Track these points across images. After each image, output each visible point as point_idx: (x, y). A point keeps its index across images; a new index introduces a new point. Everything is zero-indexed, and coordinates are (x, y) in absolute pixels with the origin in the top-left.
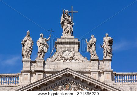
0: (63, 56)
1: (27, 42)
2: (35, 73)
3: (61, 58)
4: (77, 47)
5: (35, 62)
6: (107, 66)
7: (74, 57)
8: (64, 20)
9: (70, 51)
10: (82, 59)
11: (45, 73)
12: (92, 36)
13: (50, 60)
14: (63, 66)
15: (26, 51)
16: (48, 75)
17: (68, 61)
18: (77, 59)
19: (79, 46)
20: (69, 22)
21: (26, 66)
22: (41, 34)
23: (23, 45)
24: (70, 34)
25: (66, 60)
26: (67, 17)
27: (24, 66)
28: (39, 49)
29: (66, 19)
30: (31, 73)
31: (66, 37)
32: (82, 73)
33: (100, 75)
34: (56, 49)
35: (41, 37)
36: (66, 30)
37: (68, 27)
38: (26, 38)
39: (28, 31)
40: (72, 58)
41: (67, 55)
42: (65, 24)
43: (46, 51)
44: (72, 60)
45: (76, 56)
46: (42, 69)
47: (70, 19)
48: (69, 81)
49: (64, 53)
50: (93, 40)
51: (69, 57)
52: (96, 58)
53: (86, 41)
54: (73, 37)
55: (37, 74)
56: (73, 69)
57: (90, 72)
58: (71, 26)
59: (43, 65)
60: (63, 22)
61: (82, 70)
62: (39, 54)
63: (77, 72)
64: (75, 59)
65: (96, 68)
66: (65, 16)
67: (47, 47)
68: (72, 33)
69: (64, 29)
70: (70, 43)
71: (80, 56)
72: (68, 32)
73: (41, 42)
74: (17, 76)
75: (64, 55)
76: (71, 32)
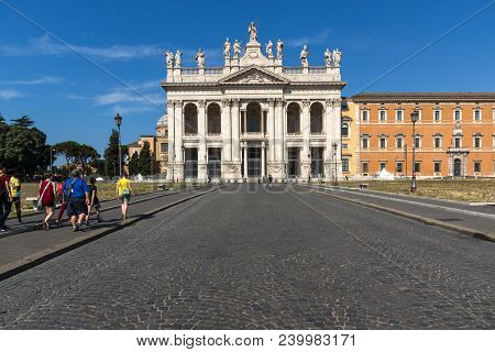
0: (250, 56)
2: (233, 67)
4: (259, 49)
5: (233, 60)
6: (279, 62)
8: (251, 30)
9: (255, 52)
10: (263, 58)
11: (239, 67)
12: (270, 41)
13: (242, 58)
14: (251, 62)
15: (227, 53)
16: (241, 69)
17: (254, 59)
18: (260, 58)
19: (261, 49)
20: (254, 31)
21: (227, 63)
22: (236, 41)
23: (225, 48)
24: (255, 40)
25: (252, 58)
26: (253, 28)
28: (235, 51)
30: (231, 68)
31: (253, 42)
32: (263, 67)
33: (274, 69)
34: (246, 50)
37: (254, 35)
38: (226, 43)
39: (228, 39)
40: (256, 57)
41: (253, 55)
42: (252, 33)
45: (259, 56)
46: (237, 65)
47: (255, 29)
48: (254, 73)
49: (251, 54)
50: (271, 44)
52: (272, 57)
53: (266, 45)
56: (258, 65)
57: (268, 67)
58: (256, 34)
59: (238, 62)
61: (263, 65)
62: (235, 54)
63: (259, 67)
67: (240, 49)
69: (251, 37)
70: (257, 47)
71: (262, 56)
72: (253, 39)
73: (236, 46)
74: (222, 69)
76: (256, 38)
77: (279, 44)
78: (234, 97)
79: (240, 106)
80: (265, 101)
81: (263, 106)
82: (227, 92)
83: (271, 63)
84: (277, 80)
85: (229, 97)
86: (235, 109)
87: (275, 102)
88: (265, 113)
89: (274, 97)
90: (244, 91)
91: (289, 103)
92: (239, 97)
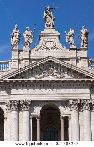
0: (45, 46)
1: (16, 34)
2: (22, 60)
3: (44, 47)
4: (57, 38)
5: (22, 51)
6: (84, 54)
7: (55, 46)
8: (46, 15)
9: (52, 42)
10: (62, 48)
11: (30, 60)
12: (71, 28)
13: (35, 49)
14: (45, 54)
15: (15, 42)
16: (33, 62)
17: (50, 50)
18: (58, 49)
19: (59, 37)
20: (51, 16)
21: (15, 55)
22: (27, 28)
23: (12, 36)
24: (51, 27)
25: (48, 49)
26: (49, 13)
27: (13, 54)
28: (26, 40)
29: (48, 15)
30: (19, 60)
32: (62, 60)
33: (77, 62)
34: (40, 39)
35: (27, 30)
36: (48, 24)
37: (50, 21)
38: (14, 31)
39: (16, 25)
40: (54, 48)
41: (49, 45)
42: (48, 19)
43: (31, 42)
44: (54, 49)
45: (57, 46)
46: (28, 57)
47: (52, 14)
48: (51, 67)
49: (47, 43)
51: (51, 47)
52: (74, 47)
53: (66, 33)
54: (54, 29)
55: (24, 61)
56: (55, 57)
57: (69, 59)
58: (52, 20)
59: (29, 53)
60: (45, 16)
61: (62, 58)
62: (26, 44)
63: (58, 59)
64: (56, 48)
65: (74, 56)
66: (47, 12)
67: (32, 38)
68: (54, 26)
69: (46, 23)
71: (60, 46)
72: (50, 25)
73: (27, 34)
75: (47, 45)
76: (52, 25)
77: (83, 31)
78: (23, 98)
79: (31, 110)
80: (65, 103)
81: (64, 111)
82: (13, 91)
83: (73, 54)
84: (82, 75)
85: (17, 99)
86: (25, 115)
87: (80, 105)
88: (66, 120)
89: (77, 98)
90: (37, 91)
92: (30, 98)
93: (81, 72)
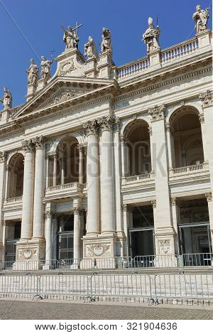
1: (32, 69)
3: (61, 73)
6: (104, 62)
8: (66, 37)
9: (70, 63)
12: (90, 37)
15: (31, 78)
19: (77, 55)
20: (72, 37)
25: (65, 73)
26: (70, 33)
27: (28, 91)
29: (68, 35)
34: (57, 66)
36: (69, 46)
37: (71, 42)
43: (47, 71)
44: (71, 71)
45: (75, 66)
48: (63, 91)
49: (64, 67)
51: (68, 69)
58: (74, 41)
60: (65, 39)
62: (42, 76)
64: (74, 69)
66: (68, 33)
67: (49, 68)
70: (70, 54)
72: (71, 47)
79: (47, 148)
85: (29, 138)
87: (97, 127)
91: (125, 124)
92: (41, 135)
93: (93, 83)
